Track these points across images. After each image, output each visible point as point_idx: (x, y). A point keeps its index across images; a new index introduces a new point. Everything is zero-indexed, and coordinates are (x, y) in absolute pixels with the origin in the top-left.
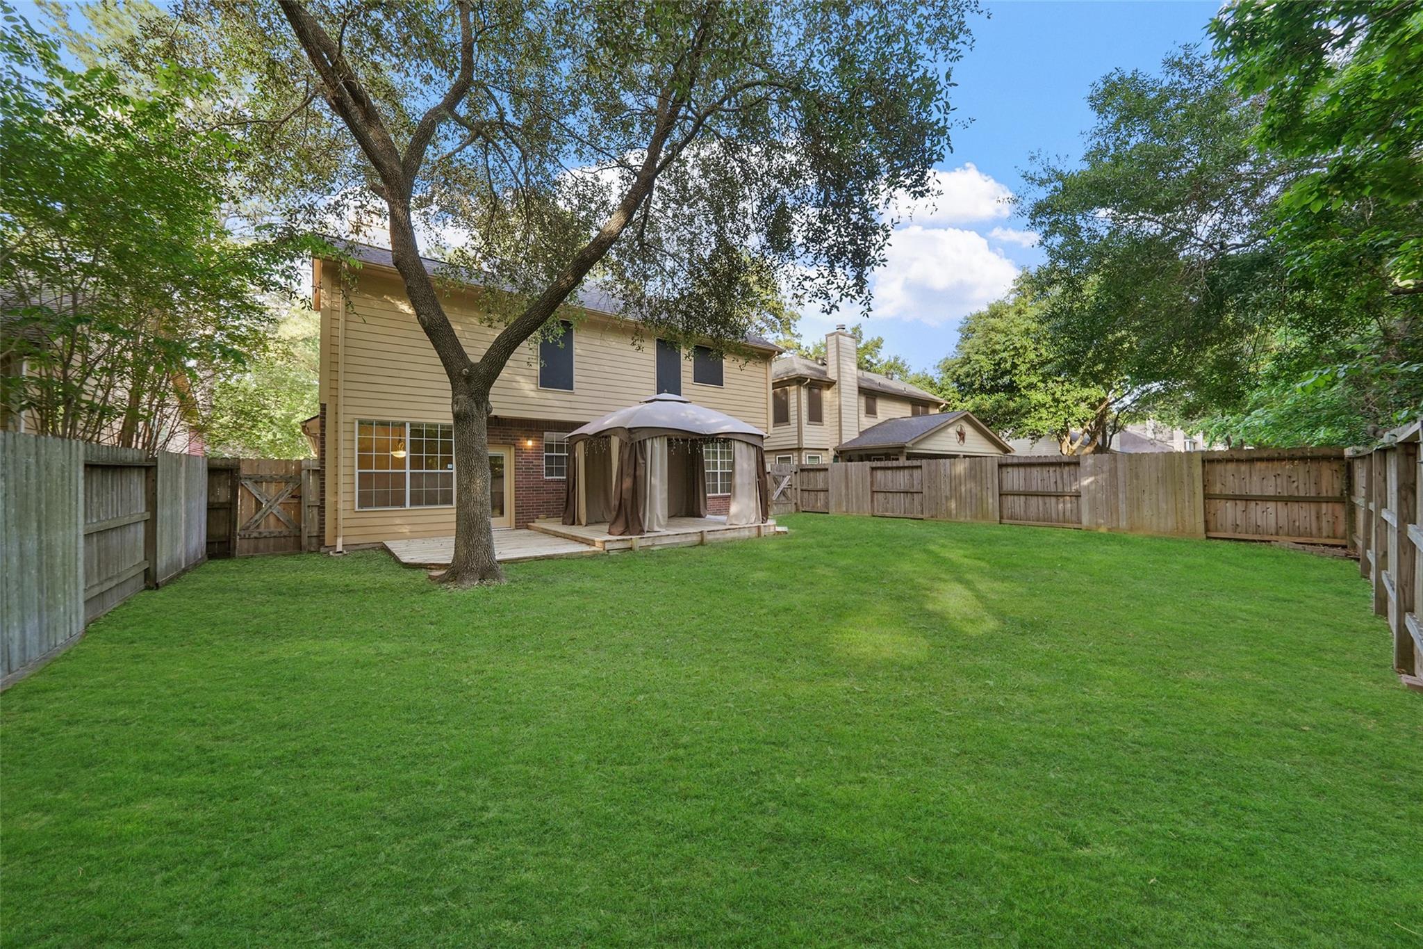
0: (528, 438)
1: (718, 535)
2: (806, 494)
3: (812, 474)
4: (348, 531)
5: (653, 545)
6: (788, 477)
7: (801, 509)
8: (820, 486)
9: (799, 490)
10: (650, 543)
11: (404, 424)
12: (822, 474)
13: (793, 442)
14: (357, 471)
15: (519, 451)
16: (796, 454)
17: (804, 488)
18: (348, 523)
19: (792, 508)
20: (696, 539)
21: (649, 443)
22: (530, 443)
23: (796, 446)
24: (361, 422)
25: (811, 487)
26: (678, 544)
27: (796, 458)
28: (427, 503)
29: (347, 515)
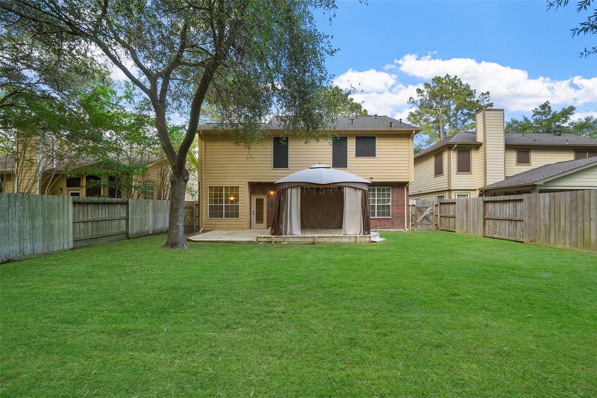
0: (272, 190)
1: (326, 240)
2: (443, 219)
3: (447, 206)
4: (206, 226)
5: (284, 241)
6: (430, 208)
7: (440, 228)
8: (451, 214)
9: (439, 216)
10: (282, 240)
11: (222, 187)
12: (453, 206)
13: (445, 187)
14: (208, 205)
15: (269, 196)
16: (447, 193)
17: (443, 215)
18: (206, 223)
19: (433, 227)
20: (310, 240)
21: (289, 191)
22: (272, 193)
23: (447, 189)
24: (210, 187)
25: (447, 214)
26: (299, 242)
27: (447, 196)
28: (231, 217)
29: (206, 220)
